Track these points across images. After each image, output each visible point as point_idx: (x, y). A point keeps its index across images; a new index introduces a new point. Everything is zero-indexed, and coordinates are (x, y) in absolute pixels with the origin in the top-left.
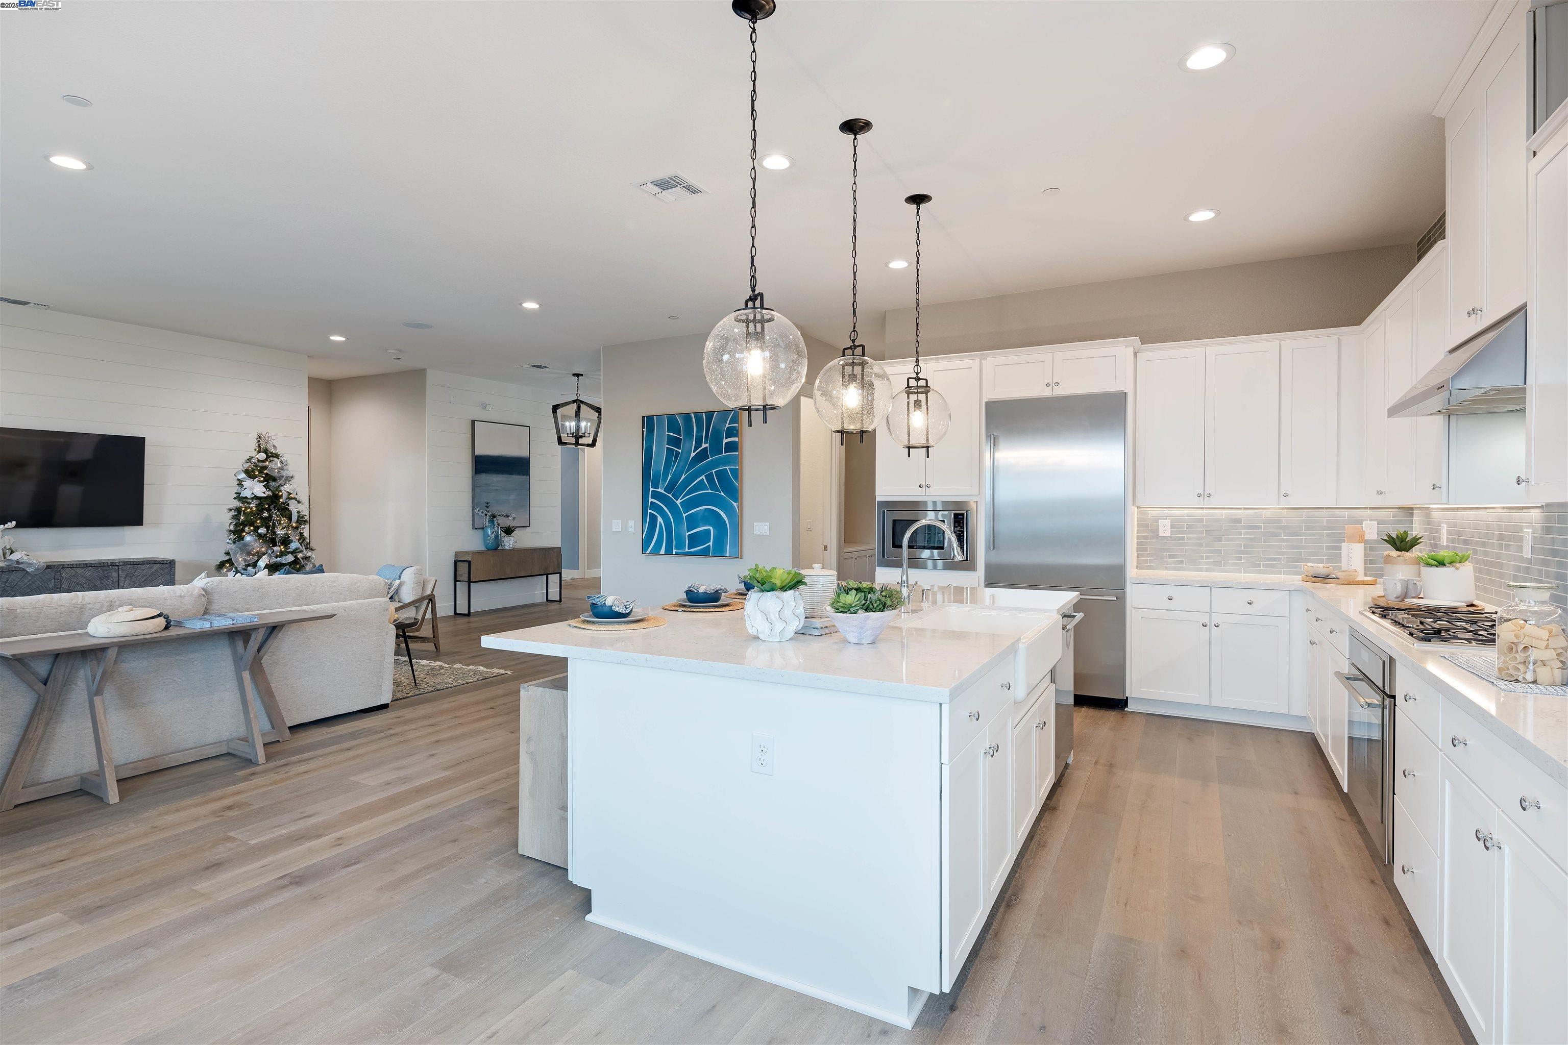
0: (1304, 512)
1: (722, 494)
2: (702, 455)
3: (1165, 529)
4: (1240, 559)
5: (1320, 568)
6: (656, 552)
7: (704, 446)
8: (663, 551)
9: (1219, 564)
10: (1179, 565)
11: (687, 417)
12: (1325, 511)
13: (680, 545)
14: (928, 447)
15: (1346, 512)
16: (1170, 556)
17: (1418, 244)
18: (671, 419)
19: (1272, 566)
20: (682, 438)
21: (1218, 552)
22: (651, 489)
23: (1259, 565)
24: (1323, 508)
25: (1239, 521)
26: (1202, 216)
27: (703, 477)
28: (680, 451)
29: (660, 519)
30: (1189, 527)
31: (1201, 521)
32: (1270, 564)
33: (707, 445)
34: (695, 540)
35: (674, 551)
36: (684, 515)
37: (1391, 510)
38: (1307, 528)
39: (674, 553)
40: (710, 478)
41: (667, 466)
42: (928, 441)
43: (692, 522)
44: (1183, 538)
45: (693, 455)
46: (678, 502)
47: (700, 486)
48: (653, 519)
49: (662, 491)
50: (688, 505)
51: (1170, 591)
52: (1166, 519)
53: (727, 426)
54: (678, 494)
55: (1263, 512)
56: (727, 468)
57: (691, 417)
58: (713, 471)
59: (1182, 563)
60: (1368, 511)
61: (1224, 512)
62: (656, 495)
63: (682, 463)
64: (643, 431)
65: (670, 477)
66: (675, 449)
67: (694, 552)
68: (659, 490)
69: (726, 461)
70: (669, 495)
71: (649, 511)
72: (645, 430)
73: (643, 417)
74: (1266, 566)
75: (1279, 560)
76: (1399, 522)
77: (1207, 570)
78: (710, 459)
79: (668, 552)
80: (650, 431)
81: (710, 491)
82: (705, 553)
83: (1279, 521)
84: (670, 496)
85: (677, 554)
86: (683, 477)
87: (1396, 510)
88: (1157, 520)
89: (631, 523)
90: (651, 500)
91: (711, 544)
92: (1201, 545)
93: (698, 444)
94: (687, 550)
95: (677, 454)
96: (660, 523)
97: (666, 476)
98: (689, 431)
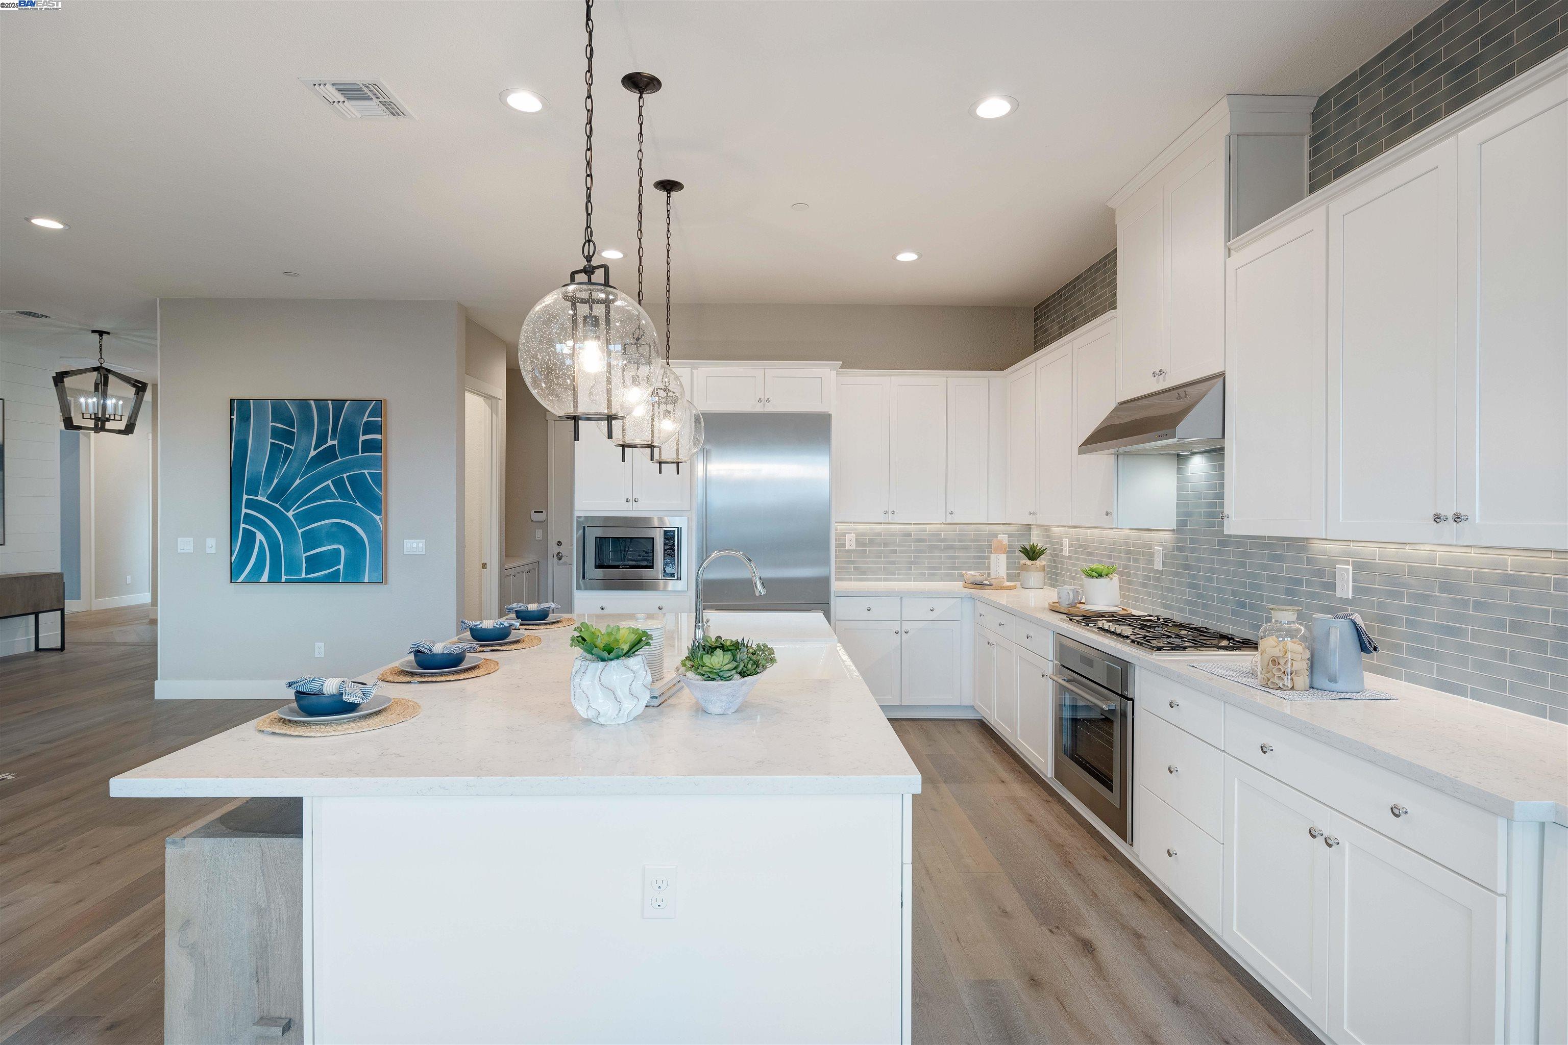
0: (958, 527)
1: (358, 504)
2: (328, 455)
3: (851, 544)
4: (910, 568)
5: (976, 575)
6: (254, 579)
7: (330, 443)
8: (265, 577)
9: (894, 574)
10: (862, 576)
11: (303, 404)
12: (972, 526)
13: (293, 568)
14: (678, 463)
15: (987, 527)
16: (855, 568)
17: (1035, 309)
18: (279, 408)
19: (934, 574)
20: (295, 431)
21: (894, 563)
22: (245, 497)
23: (924, 574)
24: (970, 524)
25: (909, 535)
26: (907, 257)
27: (329, 482)
28: (293, 448)
29: (260, 536)
30: (870, 540)
31: (880, 535)
32: (932, 573)
33: (335, 442)
34: (314, 563)
35: (284, 577)
36: (300, 531)
37: (1017, 525)
38: (960, 541)
39: (283, 580)
40: (339, 484)
41: (272, 466)
42: (678, 456)
43: (311, 540)
44: (865, 551)
45: (313, 453)
46: (290, 514)
47: (324, 493)
48: (249, 538)
49: (264, 499)
50: (304, 518)
51: (868, 602)
52: (851, 533)
53: (365, 419)
54: (289, 503)
55: (928, 527)
56: (366, 472)
57: (309, 406)
58: (345, 476)
59: (864, 574)
60: (1002, 527)
61: (898, 527)
62: (251, 504)
63: (295, 464)
64: (231, 420)
65: (276, 481)
66: (285, 445)
67: (315, 577)
68: (259, 498)
69: (364, 464)
70: (274, 504)
71: (242, 526)
72: (234, 417)
73: (232, 401)
74: (930, 574)
75: (939, 569)
76: (1022, 535)
77: (885, 580)
78: (340, 459)
79: (274, 579)
80: (244, 418)
81: (339, 500)
82: (333, 579)
83: (939, 535)
84: (277, 505)
85: (287, 581)
86: (298, 482)
87: (1019, 525)
88: (844, 535)
89: (211, 542)
90: (244, 511)
91: (341, 567)
92: (880, 557)
93: (322, 439)
94: (304, 576)
95: (288, 452)
96: (261, 541)
97: (269, 480)
98: (307, 423)
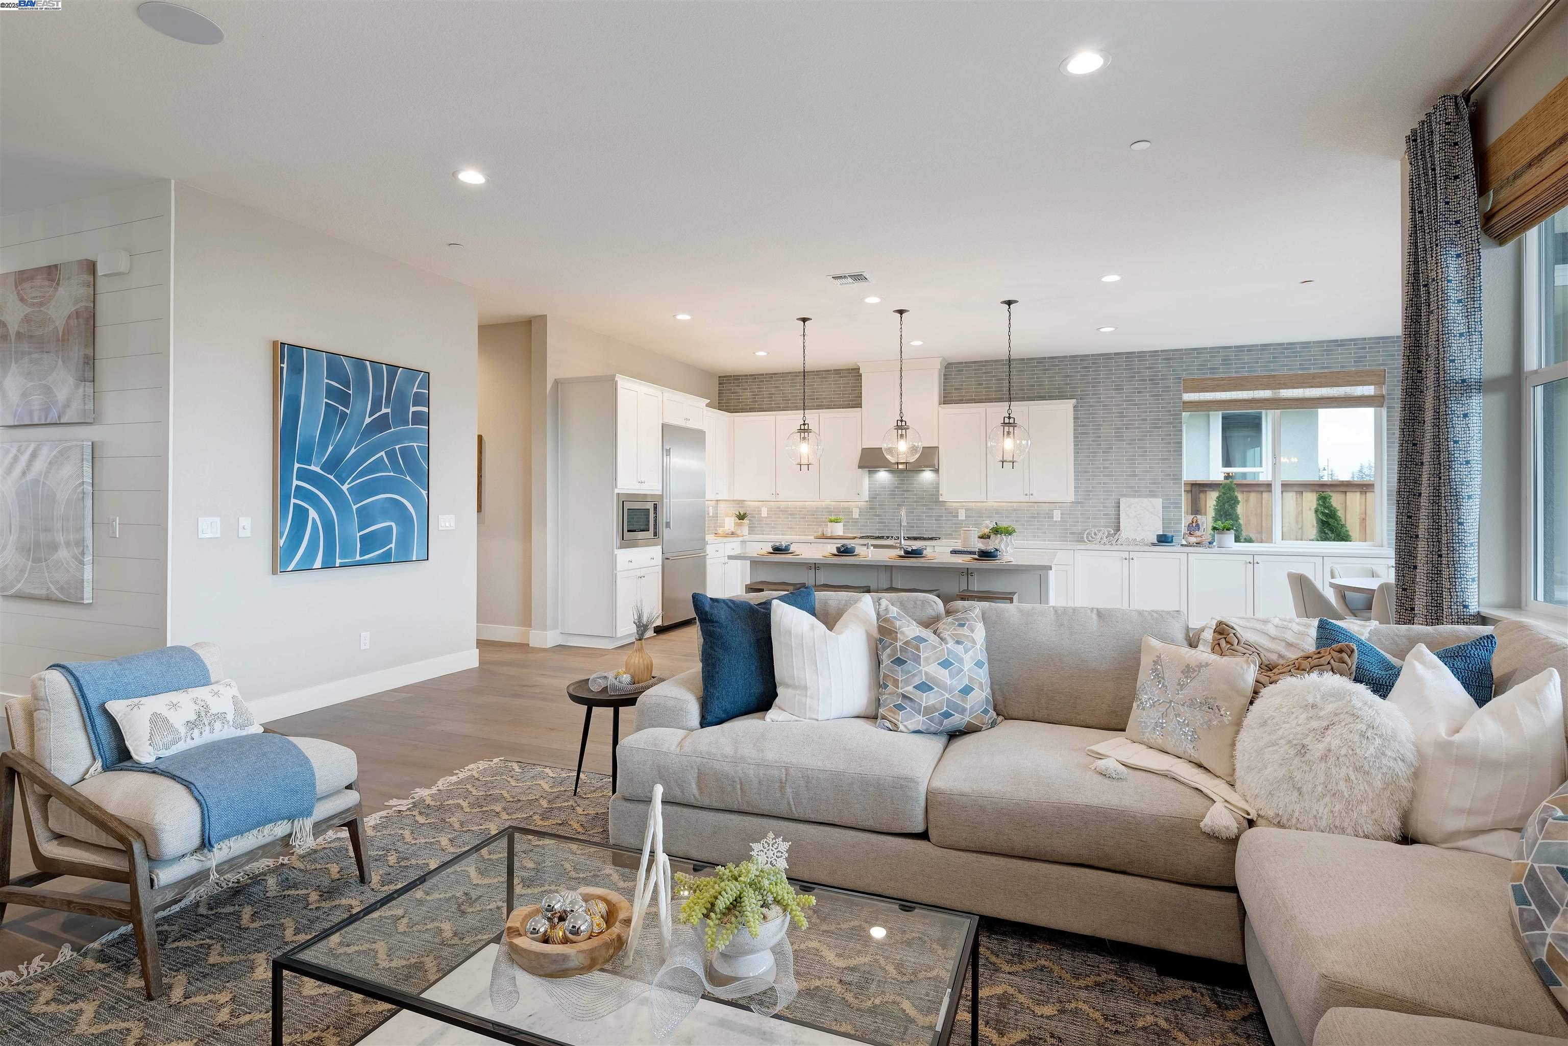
1: (408, 478)
2: (381, 424)
6: (306, 567)
7: (384, 411)
8: (318, 564)
11: (359, 362)
13: (347, 550)
17: (720, 377)
18: (334, 361)
20: (351, 392)
22: (297, 466)
27: (383, 453)
28: (348, 412)
29: (313, 514)
33: (389, 410)
34: (368, 543)
35: (338, 562)
36: (354, 507)
39: (338, 565)
40: (391, 455)
41: (327, 431)
43: (366, 517)
45: (368, 420)
46: (345, 488)
47: (378, 466)
48: (301, 515)
49: (318, 470)
50: (360, 492)
53: (415, 390)
54: (344, 475)
56: (415, 445)
57: (365, 367)
58: (397, 447)
62: (304, 475)
64: (281, 367)
65: (330, 448)
66: (341, 407)
67: (368, 560)
68: (313, 468)
69: (413, 437)
70: (329, 476)
71: (293, 501)
72: (284, 365)
78: (393, 430)
79: (328, 565)
80: (296, 369)
81: (392, 474)
82: (385, 560)
84: (332, 477)
85: (342, 566)
86: (353, 451)
89: (246, 522)
90: (295, 482)
91: (393, 545)
93: (376, 406)
94: (358, 558)
95: (344, 416)
96: (313, 519)
97: (323, 446)
98: (362, 386)
